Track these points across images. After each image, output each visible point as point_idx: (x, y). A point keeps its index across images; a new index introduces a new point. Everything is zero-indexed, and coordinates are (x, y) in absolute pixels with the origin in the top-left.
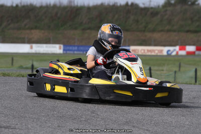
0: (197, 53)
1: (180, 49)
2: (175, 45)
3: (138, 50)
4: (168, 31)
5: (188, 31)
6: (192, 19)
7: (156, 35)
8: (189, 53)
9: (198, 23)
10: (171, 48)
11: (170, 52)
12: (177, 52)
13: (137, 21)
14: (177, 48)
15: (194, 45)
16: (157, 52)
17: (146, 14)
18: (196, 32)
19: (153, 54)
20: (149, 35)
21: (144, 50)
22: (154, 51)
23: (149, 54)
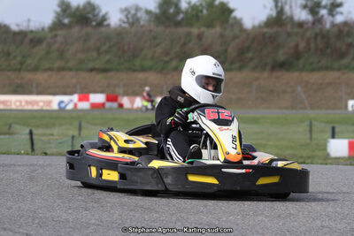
0: (108, 105)
1: (80, 100)
2: (71, 94)
3: (11, 102)
4: (61, 69)
5: (92, 70)
6: (98, 50)
7: (41, 77)
8: (94, 106)
9: (108, 57)
10: (66, 98)
11: (63, 105)
12: (76, 105)
13: (8, 54)
14: (75, 97)
15: (102, 92)
16: (41, 104)
17: (22, 43)
18: (105, 70)
19: (35, 108)
20: (28, 76)
21: (21, 102)
22: (37, 103)
23: (29, 107)
